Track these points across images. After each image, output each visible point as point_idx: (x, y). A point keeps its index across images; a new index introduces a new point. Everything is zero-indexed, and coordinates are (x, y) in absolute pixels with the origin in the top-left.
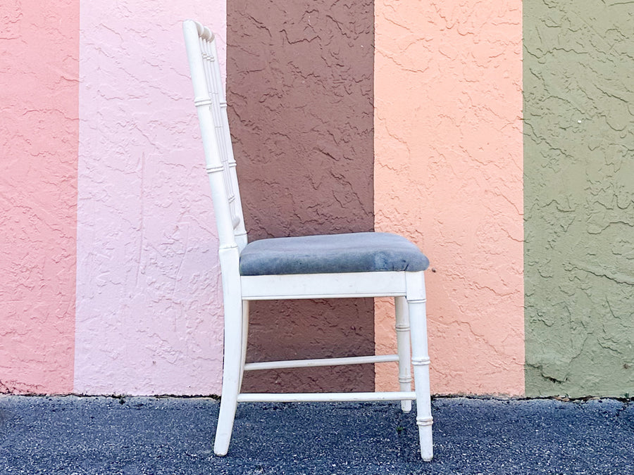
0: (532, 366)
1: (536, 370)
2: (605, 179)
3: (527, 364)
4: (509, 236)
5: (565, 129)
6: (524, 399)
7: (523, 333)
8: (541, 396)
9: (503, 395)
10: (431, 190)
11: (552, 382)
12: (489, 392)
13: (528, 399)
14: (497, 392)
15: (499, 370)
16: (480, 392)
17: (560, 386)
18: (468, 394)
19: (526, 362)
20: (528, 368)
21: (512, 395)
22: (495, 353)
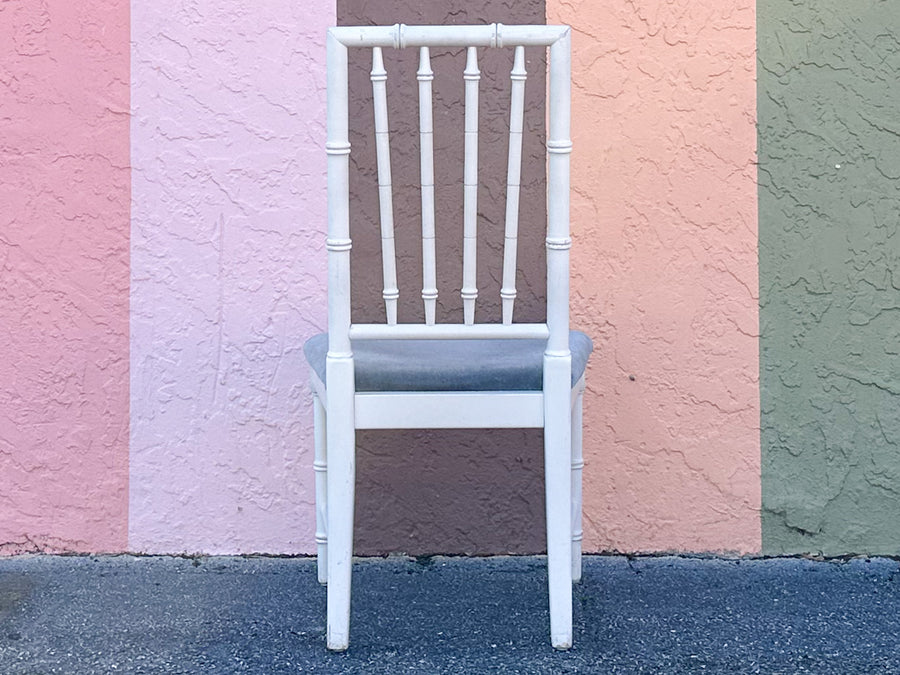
0: (771, 511)
1: (777, 517)
2: (874, 248)
3: (765, 510)
4: (739, 329)
5: (817, 177)
6: (760, 558)
7: (759, 465)
8: (784, 554)
9: (731, 552)
10: (627, 265)
11: (800, 535)
12: (712, 549)
13: (766, 557)
14: (722, 548)
15: (725, 517)
16: (698, 549)
17: (812, 540)
18: (681, 551)
19: (763, 505)
20: (765, 514)
21: (743, 553)
22: (719, 494)
